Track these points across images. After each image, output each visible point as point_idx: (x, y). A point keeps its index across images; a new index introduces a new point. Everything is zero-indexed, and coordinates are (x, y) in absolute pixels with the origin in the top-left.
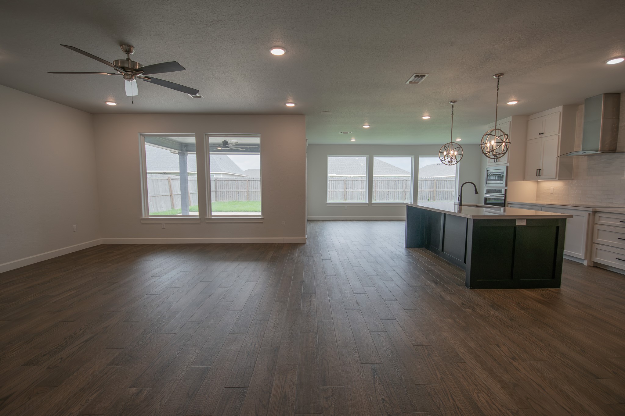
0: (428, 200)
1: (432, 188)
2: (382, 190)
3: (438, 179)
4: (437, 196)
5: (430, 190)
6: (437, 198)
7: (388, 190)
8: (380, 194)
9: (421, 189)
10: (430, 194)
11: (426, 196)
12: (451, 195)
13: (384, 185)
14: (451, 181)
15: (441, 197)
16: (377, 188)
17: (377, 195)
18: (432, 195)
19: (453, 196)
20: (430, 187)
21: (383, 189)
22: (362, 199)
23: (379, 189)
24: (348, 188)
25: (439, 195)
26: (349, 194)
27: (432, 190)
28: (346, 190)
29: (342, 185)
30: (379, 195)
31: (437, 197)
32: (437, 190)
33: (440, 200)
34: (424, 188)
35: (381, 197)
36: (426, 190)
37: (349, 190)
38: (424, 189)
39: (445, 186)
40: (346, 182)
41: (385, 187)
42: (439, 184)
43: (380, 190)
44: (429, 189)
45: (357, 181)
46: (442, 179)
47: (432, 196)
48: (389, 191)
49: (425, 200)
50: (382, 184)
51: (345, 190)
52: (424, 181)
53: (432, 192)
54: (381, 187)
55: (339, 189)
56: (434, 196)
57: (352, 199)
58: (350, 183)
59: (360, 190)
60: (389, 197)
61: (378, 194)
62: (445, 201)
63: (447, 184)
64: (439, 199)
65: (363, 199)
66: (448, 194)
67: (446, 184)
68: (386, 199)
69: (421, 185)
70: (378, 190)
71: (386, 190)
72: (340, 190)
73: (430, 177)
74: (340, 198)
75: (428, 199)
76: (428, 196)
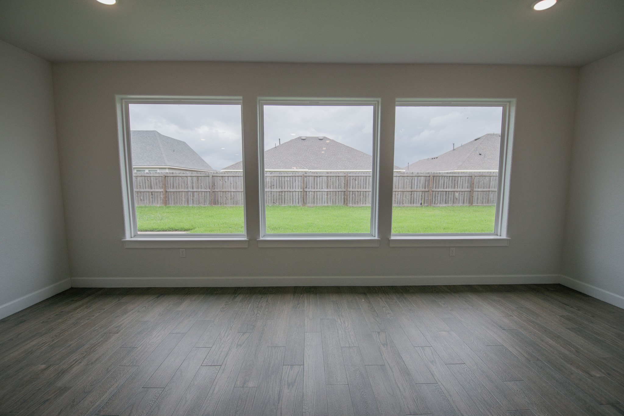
0: (421, 204)
1: (426, 187)
2: (357, 190)
3: (436, 175)
4: (434, 198)
5: (424, 190)
6: (433, 202)
7: (364, 190)
8: (354, 195)
9: (412, 188)
10: (423, 195)
11: (418, 199)
12: (454, 196)
13: (358, 183)
14: (454, 177)
15: (439, 200)
16: (350, 188)
17: (349, 198)
18: (426, 196)
19: (457, 199)
20: (424, 186)
21: (358, 188)
22: (328, 203)
23: (353, 188)
24: (308, 187)
25: (437, 197)
26: (309, 196)
27: (427, 189)
28: (305, 190)
29: (300, 183)
30: (352, 197)
31: (434, 200)
32: (434, 189)
33: (437, 204)
34: (415, 187)
35: (355, 199)
36: (418, 190)
37: (310, 190)
38: (415, 189)
39: (445, 184)
40: (305, 178)
41: (361, 186)
42: (436, 182)
43: (354, 190)
44: (423, 188)
45: (321, 178)
46: (441, 175)
47: (426, 199)
48: (366, 192)
49: (416, 204)
50: (356, 182)
51: (304, 189)
52: (416, 178)
53: (426, 193)
54: (354, 186)
55: (296, 188)
56: (430, 198)
57: (314, 202)
58: (310, 180)
59: (326, 190)
60: (366, 200)
61: (351, 196)
62: (444, 205)
63: (448, 182)
64: (436, 202)
65: (330, 203)
66: (448, 196)
67: (446, 182)
68: (362, 203)
69: (412, 182)
70: (351, 189)
71: (362, 190)
72: (297, 190)
74: (297, 201)
75: (420, 202)
76: (422, 199)
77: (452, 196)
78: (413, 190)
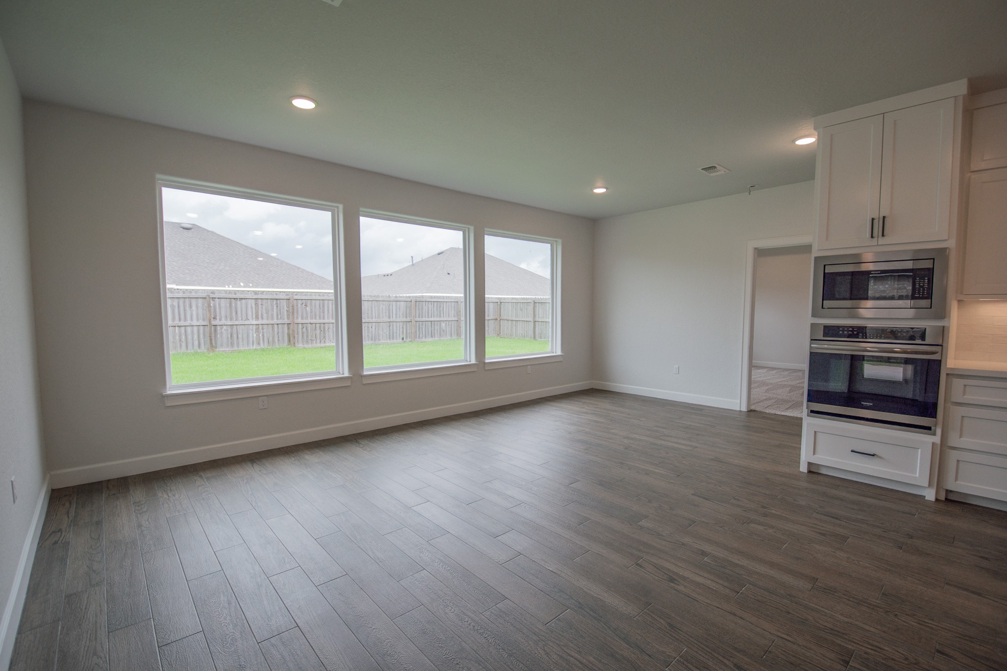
0: (403, 339)
1: (408, 316)
2: (309, 321)
3: (418, 299)
4: (418, 331)
5: (404, 319)
6: (418, 336)
7: (322, 321)
8: (304, 330)
9: (389, 318)
10: (405, 327)
11: (398, 332)
12: (440, 328)
13: (311, 310)
14: (438, 303)
15: (424, 333)
16: (297, 318)
17: (298, 334)
18: (408, 328)
19: (444, 331)
20: (405, 314)
21: (311, 318)
22: (259, 344)
23: (302, 319)
24: (218, 318)
25: (421, 329)
26: (221, 333)
27: (408, 319)
28: (214, 323)
29: (200, 311)
30: (303, 333)
31: (418, 333)
32: (417, 319)
33: (422, 338)
34: (394, 316)
35: (307, 336)
36: (398, 320)
37: (223, 322)
38: (394, 319)
39: (430, 312)
40: (212, 302)
41: (316, 315)
42: (419, 309)
43: (304, 321)
44: (403, 317)
45: (243, 301)
46: (424, 300)
47: (408, 332)
48: (324, 324)
49: (396, 340)
50: (308, 308)
51: (210, 321)
52: (394, 303)
53: (408, 324)
54: (305, 315)
55: (192, 319)
56: (413, 331)
57: (232, 344)
58: (222, 305)
59: (255, 322)
60: (324, 337)
61: (300, 331)
62: (431, 339)
63: (433, 309)
64: (421, 336)
65: (264, 343)
66: (434, 327)
67: (430, 309)
68: (319, 341)
69: (389, 309)
70: (300, 320)
71: (318, 321)
72: (195, 323)
73: (404, 295)
74: (196, 343)
75: (401, 337)
76: (403, 332)
77: (439, 327)
78: (391, 320)
